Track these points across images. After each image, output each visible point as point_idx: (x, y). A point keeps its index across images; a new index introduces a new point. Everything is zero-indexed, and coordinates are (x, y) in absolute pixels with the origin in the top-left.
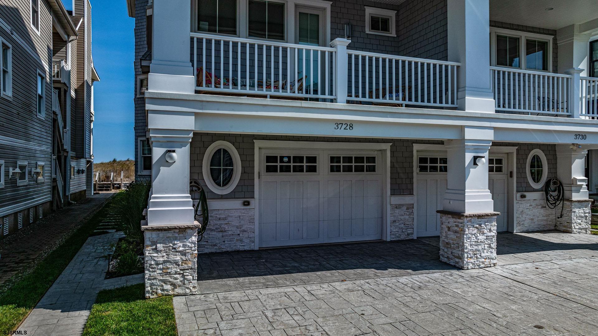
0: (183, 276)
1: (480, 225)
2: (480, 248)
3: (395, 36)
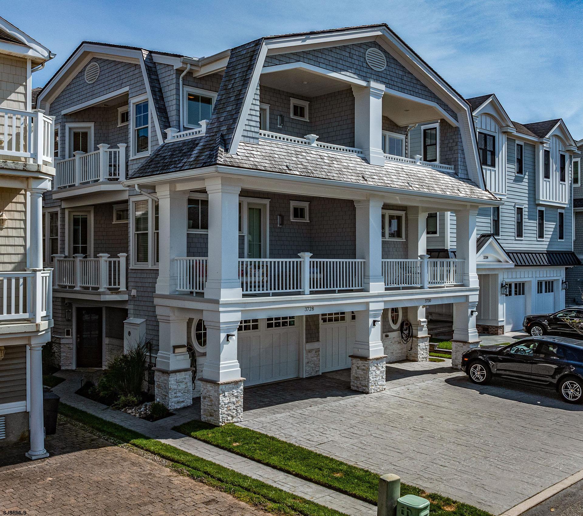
0: (237, 410)
1: (377, 364)
2: (377, 379)
3: (309, 221)
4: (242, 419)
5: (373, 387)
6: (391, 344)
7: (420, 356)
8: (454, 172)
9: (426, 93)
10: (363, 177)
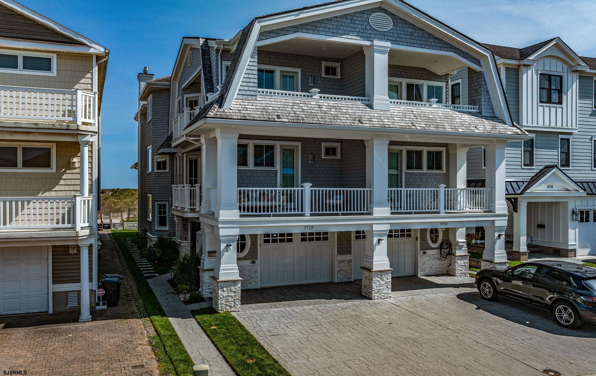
0: (235, 303)
1: (382, 276)
2: (381, 288)
3: (340, 158)
4: (239, 309)
5: (377, 295)
6: (430, 259)
7: (458, 272)
8: (478, 111)
9: (440, 45)
10: (359, 121)
